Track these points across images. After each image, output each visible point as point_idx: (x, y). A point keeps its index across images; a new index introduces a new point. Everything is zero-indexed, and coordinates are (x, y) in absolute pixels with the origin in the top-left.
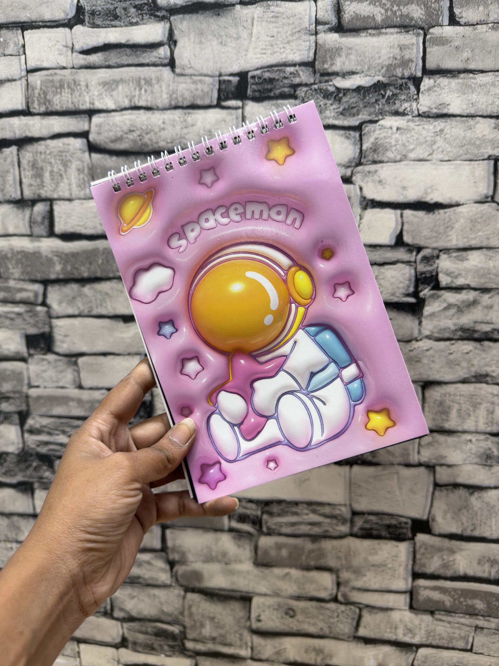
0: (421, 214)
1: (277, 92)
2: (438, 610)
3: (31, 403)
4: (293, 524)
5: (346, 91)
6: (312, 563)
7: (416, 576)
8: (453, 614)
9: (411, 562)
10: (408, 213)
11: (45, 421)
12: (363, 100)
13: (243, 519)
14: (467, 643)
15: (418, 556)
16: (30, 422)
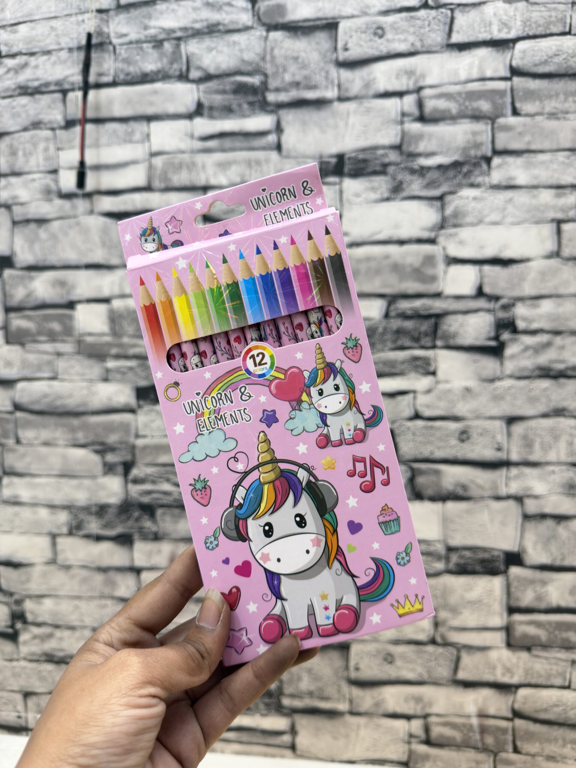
0: (497, 269)
1: (370, 169)
2: (534, 645)
3: (137, 452)
5: (429, 168)
7: (512, 610)
8: (549, 649)
9: (505, 597)
11: (150, 470)
12: (444, 175)
14: (565, 679)
15: (513, 589)
16: (135, 472)
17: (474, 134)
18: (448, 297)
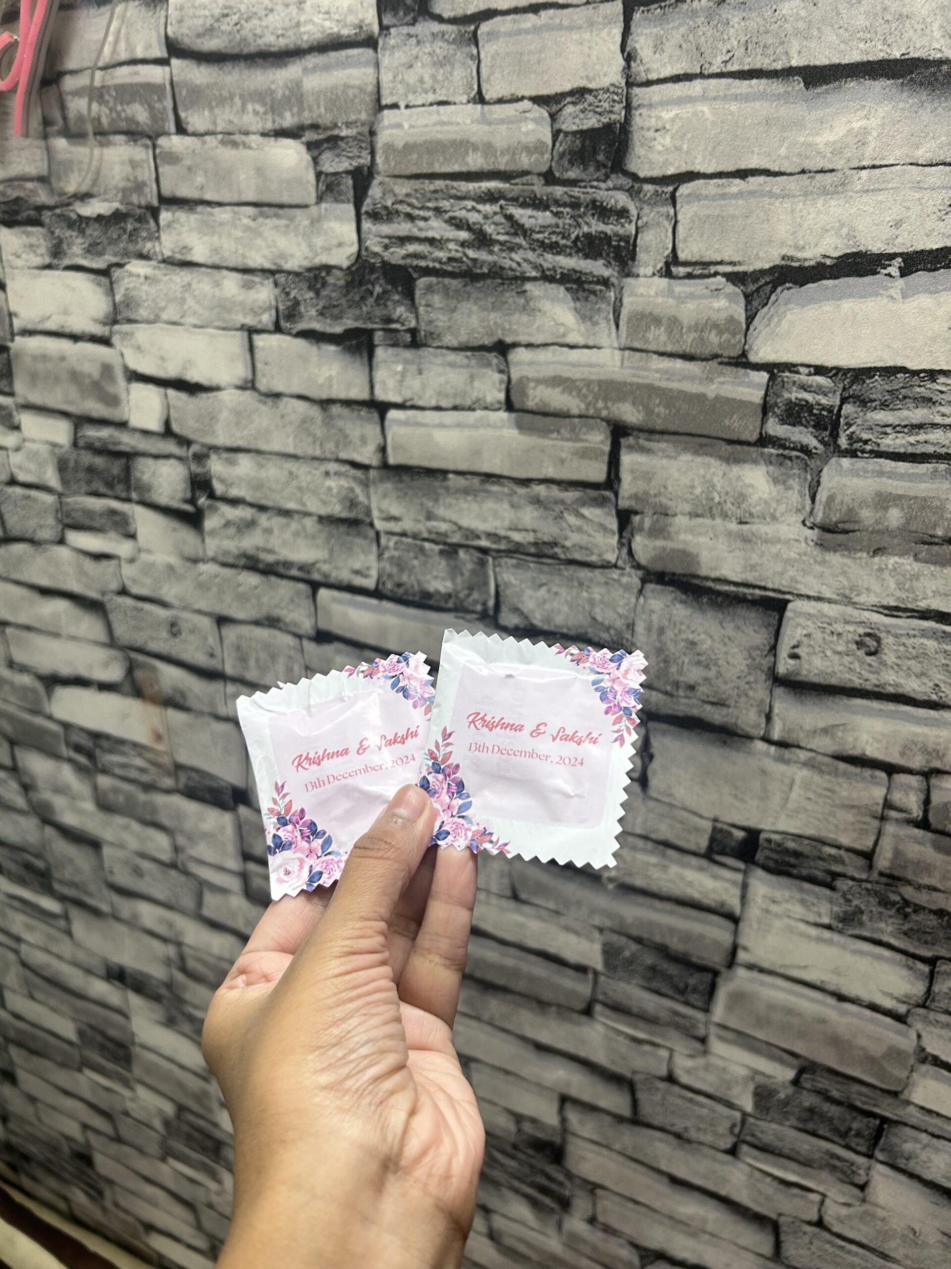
0: (183, 396)
1: (25, 215)
4: (124, 766)
5: (88, 220)
6: (148, 817)
7: (245, 856)
9: (237, 839)
10: (171, 392)
12: (106, 233)
13: (78, 748)
15: (244, 833)
17: (134, 164)
18: (135, 430)
